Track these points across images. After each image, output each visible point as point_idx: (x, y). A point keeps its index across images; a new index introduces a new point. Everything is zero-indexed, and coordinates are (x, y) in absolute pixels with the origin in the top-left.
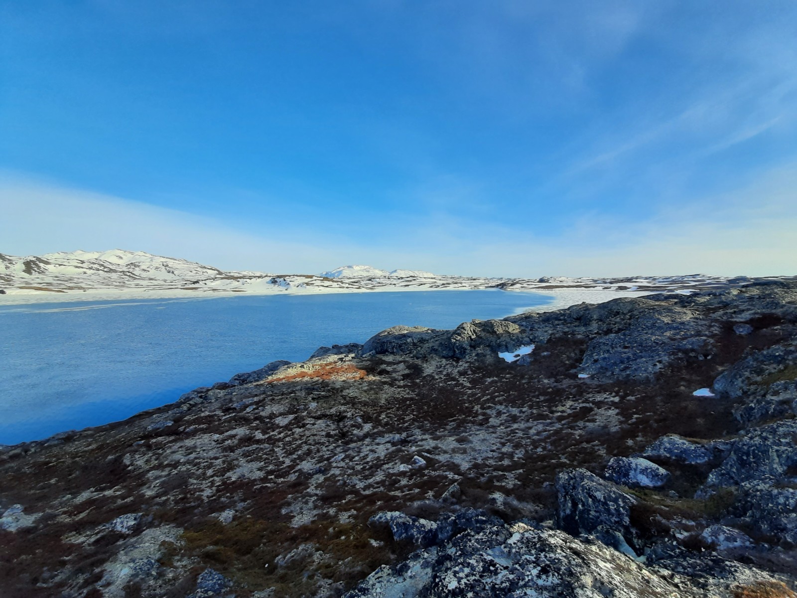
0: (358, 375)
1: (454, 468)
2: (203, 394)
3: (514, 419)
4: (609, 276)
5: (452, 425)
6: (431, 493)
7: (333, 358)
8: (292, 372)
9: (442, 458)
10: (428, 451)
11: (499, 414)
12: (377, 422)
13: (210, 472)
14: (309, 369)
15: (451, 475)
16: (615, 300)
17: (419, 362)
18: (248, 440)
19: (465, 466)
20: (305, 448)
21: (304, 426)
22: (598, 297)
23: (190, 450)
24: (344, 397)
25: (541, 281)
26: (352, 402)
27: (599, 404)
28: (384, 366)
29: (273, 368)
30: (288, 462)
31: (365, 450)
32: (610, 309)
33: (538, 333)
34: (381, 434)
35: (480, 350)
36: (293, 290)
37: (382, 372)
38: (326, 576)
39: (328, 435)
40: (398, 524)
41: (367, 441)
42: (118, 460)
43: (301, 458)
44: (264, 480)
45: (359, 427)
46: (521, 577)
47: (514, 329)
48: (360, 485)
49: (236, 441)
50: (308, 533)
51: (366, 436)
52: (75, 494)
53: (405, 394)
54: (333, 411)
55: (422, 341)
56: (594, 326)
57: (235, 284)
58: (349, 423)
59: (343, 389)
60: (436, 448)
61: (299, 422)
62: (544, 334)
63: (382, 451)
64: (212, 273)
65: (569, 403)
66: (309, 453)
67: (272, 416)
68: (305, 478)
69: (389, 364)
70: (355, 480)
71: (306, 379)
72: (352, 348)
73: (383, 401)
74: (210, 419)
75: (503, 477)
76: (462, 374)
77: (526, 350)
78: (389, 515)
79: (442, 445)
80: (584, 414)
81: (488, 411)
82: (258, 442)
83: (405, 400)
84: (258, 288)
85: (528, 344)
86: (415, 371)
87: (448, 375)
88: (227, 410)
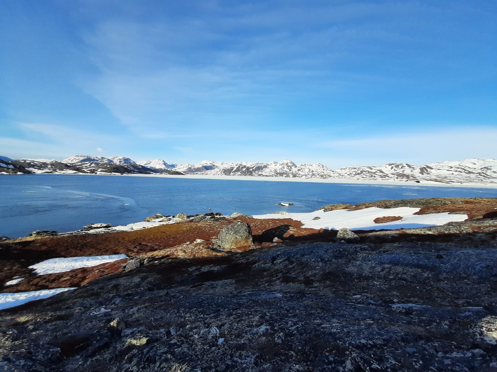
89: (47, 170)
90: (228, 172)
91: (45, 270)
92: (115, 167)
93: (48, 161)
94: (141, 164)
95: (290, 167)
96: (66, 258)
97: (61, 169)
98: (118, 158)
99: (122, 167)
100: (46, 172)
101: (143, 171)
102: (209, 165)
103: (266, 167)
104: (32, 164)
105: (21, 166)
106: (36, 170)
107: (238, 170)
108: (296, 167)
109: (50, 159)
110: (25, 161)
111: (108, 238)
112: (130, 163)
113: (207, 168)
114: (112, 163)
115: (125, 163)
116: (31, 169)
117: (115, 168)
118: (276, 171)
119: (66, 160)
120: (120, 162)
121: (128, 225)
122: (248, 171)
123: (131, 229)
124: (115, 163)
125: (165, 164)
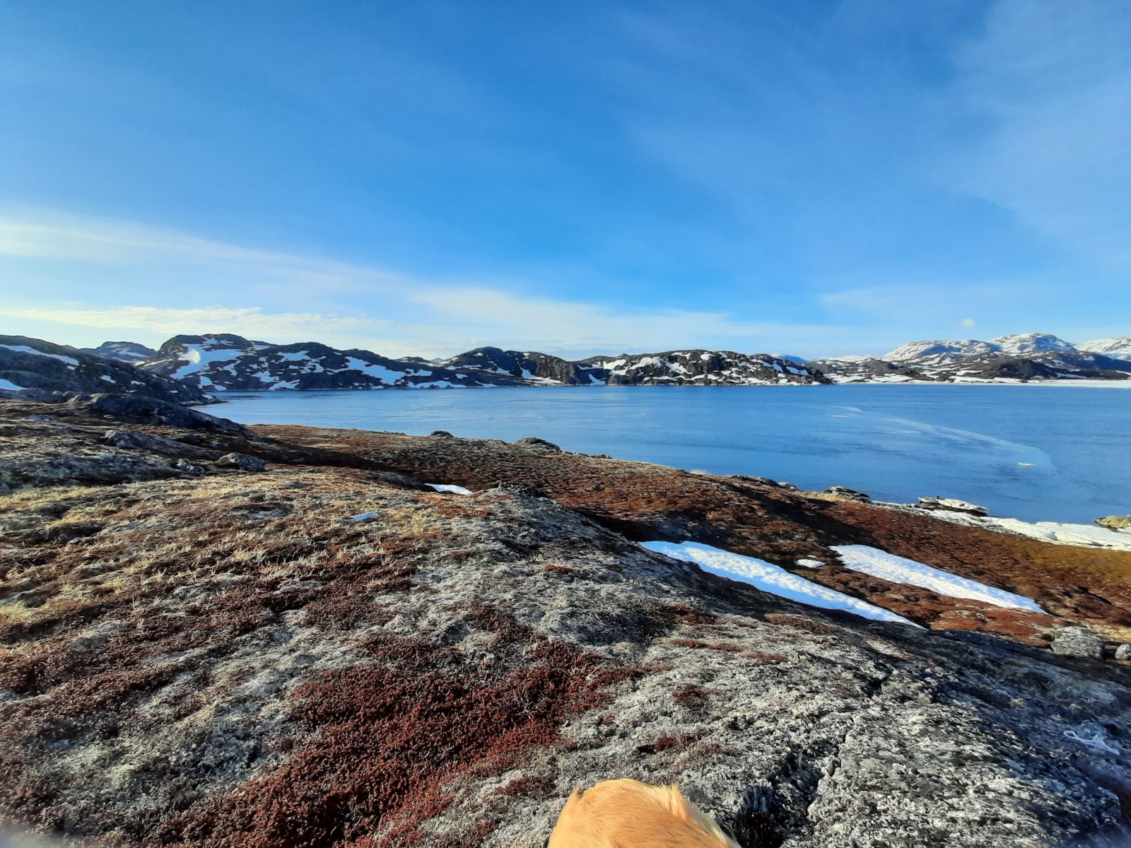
89: (856, 377)
91: (856, 562)
92: (1004, 361)
93: (859, 359)
94: (1092, 350)
96: (891, 555)
97: (881, 374)
98: (1017, 337)
99: (1025, 361)
100: (855, 381)
101: (1097, 369)
104: (834, 366)
105: (818, 372)
106: (839, 376)
109: (862, 355)
110: (824, 362)
111: (981, 541)
112: (1055, 348)
114: (996, 353)
115: (1038, 349)
116: (831, 376)
117: (1003, 366)
119: (890, 354)
120: (1022, 348)
121: (1039, 524)
123: (1049, 536)
124: (1007, 352)
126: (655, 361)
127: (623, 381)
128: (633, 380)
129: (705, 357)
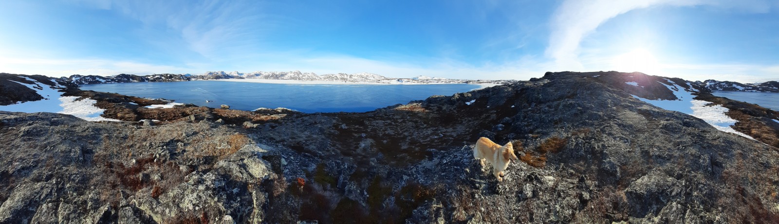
0: (422, 110)
1: (452, 136)
2: (380, 109)
3: (470, 121)
4: (495, 80)
5: (451, 124)
6: (445, 144)
7: (415, 104)
8: (403, 107)
9: (448, 134)
10: (444, 132)
11: (466, 120)
12: (428, 124)
13: (381, 130)
14: (407, 107)
15: (451, 138)
16: (496, 86)
17: (441, 106)
18: (390, 124)
19: (455, 135)
20: (406, 129)
21: (406, 123)
22: (492, 85)
23: (377, 123)
24: (418, 116)
25: (478, 81)
26: (420, 118)
27: (492, 114)
28: (431, 107)
29: (398, 105)
30: (401, 132)
31: (424, 132)
32: (494, 88)
33: (477, 96)
34: (429, 127)
35: (460, 102)
36: (404, 83)
37: (430, 109)
38: (410, 162)
39: (412, 126)
40: (434, 152)
41: (425, 129)
42: (363, 121)
43: (405, 132)
44: (395, 135)
45: (423, 125)
46: (463, 157)
47: (470, 95)
48: (422, 141)
49: (387, 124)
50: (405, 151)
51: (425, 128)
52: (355, 125)
53: (437, 116)
54: (414, 120)
55: (442, 99)
56: (491, 93)
57: (388, 81)
58: (419, 124)
59: (417, 113)
60: (446, 131)
61: (404, 122)
62: (478, 96)
63: (429, 132)
64: (383, 78)
65: (484, 115)
66: (407, 130)
67: (397, 119)
68: (405, 137)
69: (432, 107)
70: (420, 140)
71: (407, 109)
72: (420, 101)
73: (430, 118)
74: (381, 117)
75: (466, 137)
76: (454, 109)
77: (473, 101)
78: (432, 150)
79: (448, 130)
80: (488, 117)
81: (463, 120)
82: (393, 125)
83: (436, 118)
84: (394, 82)
85: (474, 99)
86: (440, 109)
87: (450, 110)
88: (386, 115)
90: (267, 77)
95: (298, 75)
102: (258, 73)
103: (286, 74)
107: (272, 76)
108: (301, 74)
113: (257, 75)
118: (291, 76)
122: (276, 77)
125: (238, 73)
126: (159, 76)
127: (152, 81)
128: (154, 80)
129: (168, 75)
